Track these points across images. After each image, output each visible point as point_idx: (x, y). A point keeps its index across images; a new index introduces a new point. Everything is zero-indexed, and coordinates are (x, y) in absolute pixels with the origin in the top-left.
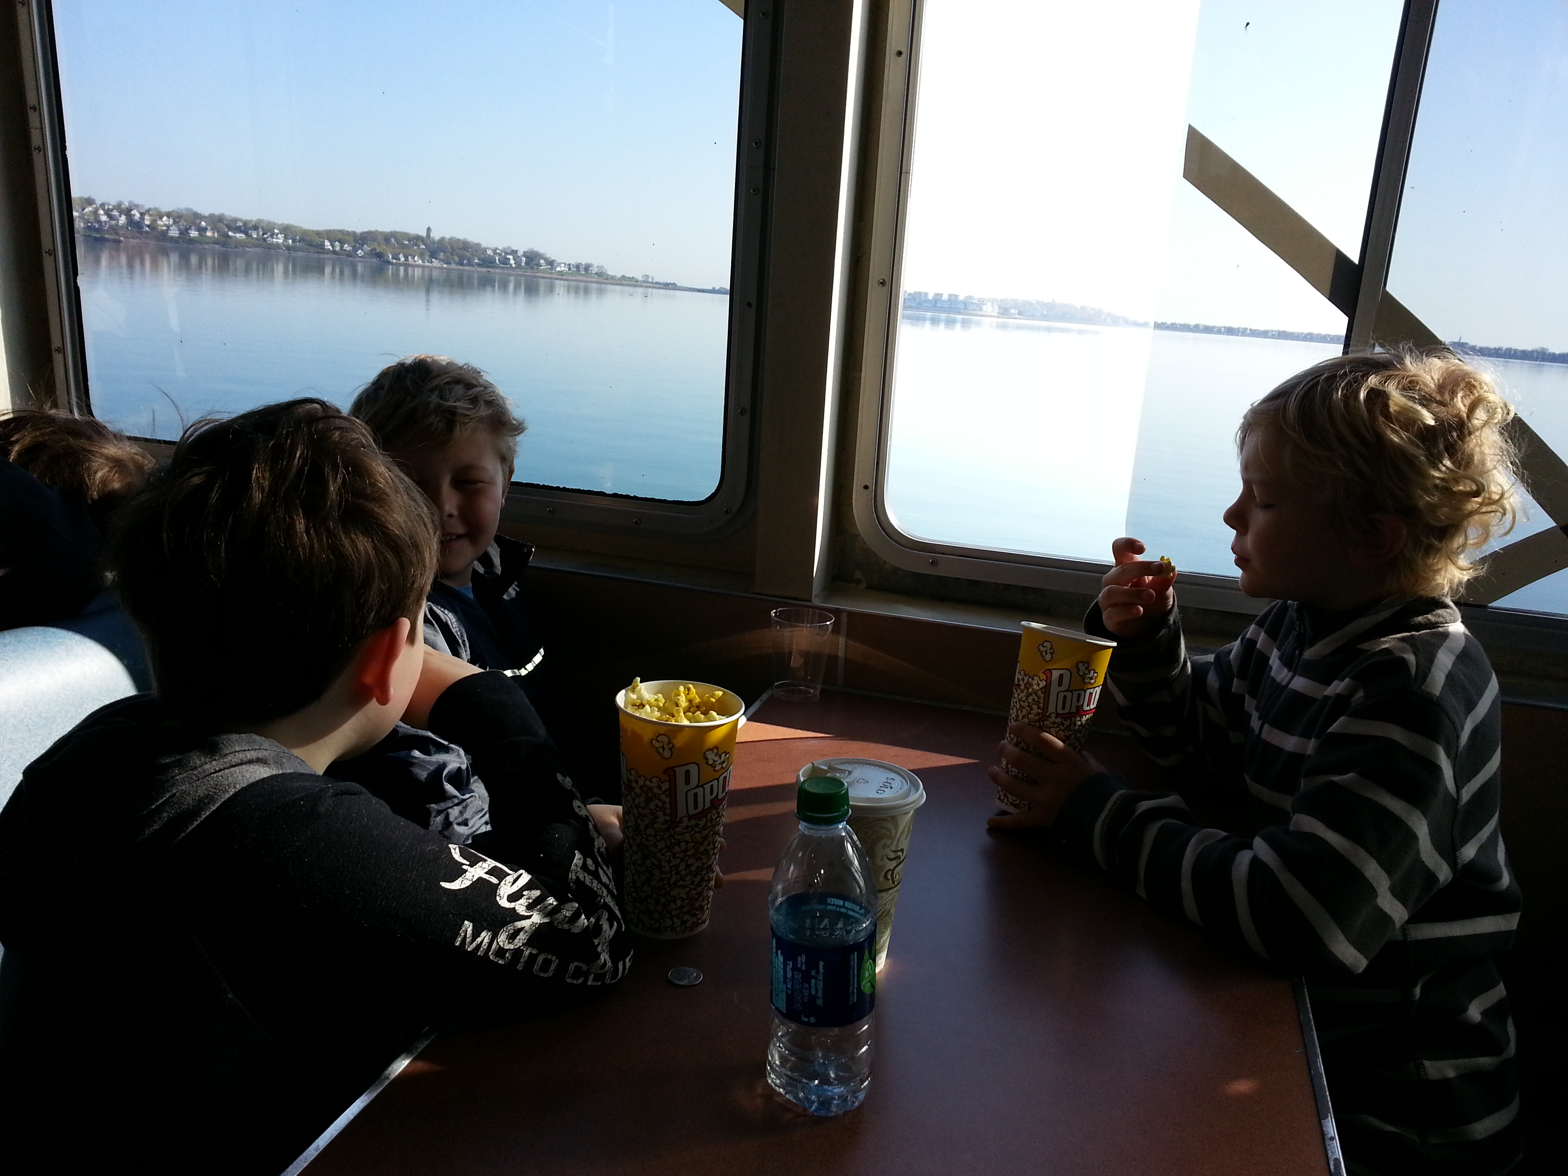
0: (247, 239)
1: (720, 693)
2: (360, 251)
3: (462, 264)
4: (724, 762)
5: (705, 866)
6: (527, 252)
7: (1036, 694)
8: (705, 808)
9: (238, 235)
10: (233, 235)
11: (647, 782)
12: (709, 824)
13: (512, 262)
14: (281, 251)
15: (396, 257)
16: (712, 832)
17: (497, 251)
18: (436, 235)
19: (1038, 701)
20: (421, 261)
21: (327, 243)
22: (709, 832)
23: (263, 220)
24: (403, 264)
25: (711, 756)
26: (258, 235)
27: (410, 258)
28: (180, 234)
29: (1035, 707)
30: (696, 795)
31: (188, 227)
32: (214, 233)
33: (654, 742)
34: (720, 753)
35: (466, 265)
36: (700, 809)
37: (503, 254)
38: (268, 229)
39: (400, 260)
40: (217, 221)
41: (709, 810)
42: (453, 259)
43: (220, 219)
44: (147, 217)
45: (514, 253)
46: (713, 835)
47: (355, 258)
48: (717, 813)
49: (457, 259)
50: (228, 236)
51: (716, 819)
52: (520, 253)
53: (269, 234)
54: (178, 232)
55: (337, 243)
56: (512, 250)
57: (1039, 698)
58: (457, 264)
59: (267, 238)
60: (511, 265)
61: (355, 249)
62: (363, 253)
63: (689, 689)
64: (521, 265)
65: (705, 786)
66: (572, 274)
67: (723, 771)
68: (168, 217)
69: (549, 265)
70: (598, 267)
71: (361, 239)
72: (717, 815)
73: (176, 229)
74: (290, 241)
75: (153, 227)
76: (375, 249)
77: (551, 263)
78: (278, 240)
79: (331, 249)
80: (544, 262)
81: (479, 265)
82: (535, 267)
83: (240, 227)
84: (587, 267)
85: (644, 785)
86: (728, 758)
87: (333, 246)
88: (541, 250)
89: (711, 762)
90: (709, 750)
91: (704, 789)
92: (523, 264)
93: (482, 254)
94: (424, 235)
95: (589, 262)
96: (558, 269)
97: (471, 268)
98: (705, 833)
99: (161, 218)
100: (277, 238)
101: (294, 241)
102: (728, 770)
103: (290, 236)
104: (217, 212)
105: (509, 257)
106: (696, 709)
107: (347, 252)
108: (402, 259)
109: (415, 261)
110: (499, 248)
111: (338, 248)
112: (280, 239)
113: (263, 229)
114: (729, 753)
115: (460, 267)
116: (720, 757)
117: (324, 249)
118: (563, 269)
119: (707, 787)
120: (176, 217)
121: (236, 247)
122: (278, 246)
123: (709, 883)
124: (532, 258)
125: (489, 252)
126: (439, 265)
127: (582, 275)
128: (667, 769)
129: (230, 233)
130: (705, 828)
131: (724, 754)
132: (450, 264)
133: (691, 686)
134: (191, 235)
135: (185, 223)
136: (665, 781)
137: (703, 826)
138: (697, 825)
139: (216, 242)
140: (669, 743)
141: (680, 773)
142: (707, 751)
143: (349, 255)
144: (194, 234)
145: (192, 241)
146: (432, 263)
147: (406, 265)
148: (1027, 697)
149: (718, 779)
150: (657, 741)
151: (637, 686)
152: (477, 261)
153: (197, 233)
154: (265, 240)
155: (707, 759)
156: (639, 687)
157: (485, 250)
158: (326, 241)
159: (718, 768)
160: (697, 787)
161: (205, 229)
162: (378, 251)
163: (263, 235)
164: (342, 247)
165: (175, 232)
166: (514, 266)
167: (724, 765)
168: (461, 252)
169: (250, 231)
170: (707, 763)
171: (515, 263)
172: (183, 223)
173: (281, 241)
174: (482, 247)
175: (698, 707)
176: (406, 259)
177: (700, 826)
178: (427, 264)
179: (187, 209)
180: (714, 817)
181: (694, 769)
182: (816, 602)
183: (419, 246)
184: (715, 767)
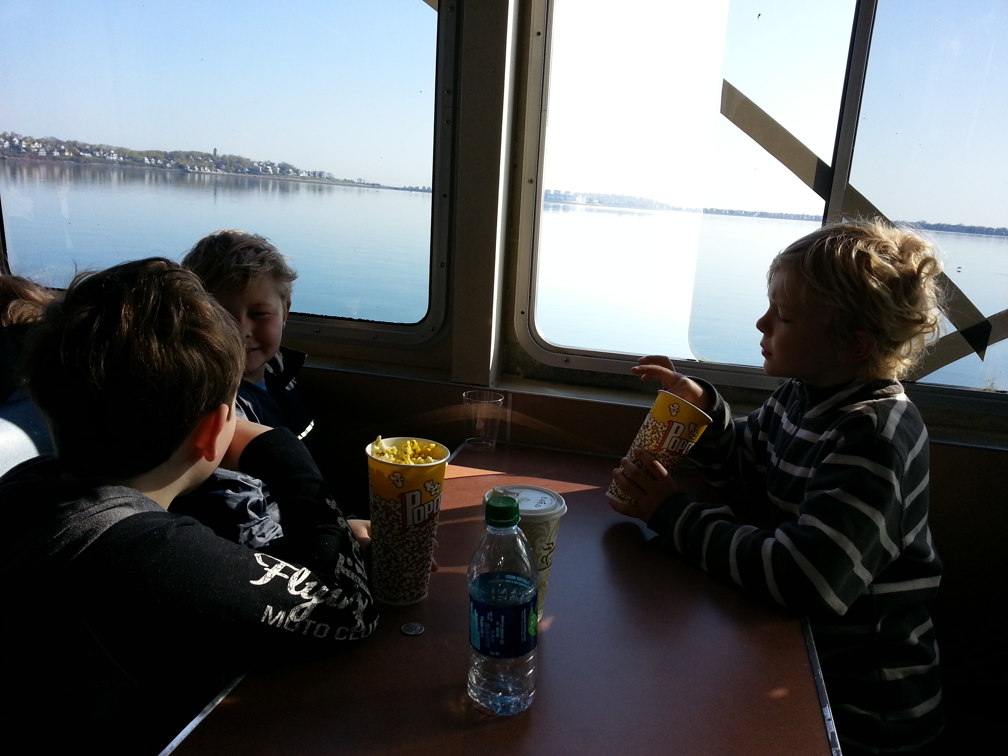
0: (92, 157)
1: (434, 445)
2: (168, 164)
3: (237, 172)
4: (437, 489)
5: (425, 557)
6: (280, 164)
8: (425, 519)
9: (87, 155)
10: (83, 154)
11: (387, 503)
12: (428, 530)
13: (271, 170)
14: (115, 164)
15: (193, 168)
16: (430, 535)
17: (261, 164)
18: (220, 154)
20: (209, 170)
21: (146, 159)
22: (428, 535)
23: (103, 145)
24: (197, 173)
25: (429, 485)
26: (100, 154)
27: (202, 168)
28: (46, 154)
30: (419, 511)
31: (52, 149)
32: (70, 153)
33: (391, 477)
34: (434, 483)
35: (240, 173)
36: (422, 520)
37: (265, 166)
38: (108, 150)
39: (195, 170)
40: (72, 145)
41: (428, 521)
42: (231, 169)
43: (74, 144)
44: (23, 143)
45: (272, 165)
46: (430, 537)
47: (165, 169)
48: (433, 522)
49: (234, 169)
51: (432, 526)
52: (276, 165)
53: (107, 153)
54: (45, 153)
55: (153, 159)
56: (271, 163)
58: (234, 172)
59: (106, 156)
60: (270, 172)
61: (165, 163)
62: (170, 166)
63: (413, 443)
64: (277, 173)
65: (425, 505)
66: (311, 178)
67: (436, 495)
68: (39, 143)
69: (296, 172)
70: (328, 174)
71: (169, 156)
72: (433, 524)
73: (44, 150)
74: (122, 158)
75: (28, 149)
76: (178, 163)
77: (297, 171)
78: (113, 158)
79: (149, 163)
80: (292, 170)
81: (247, 172)
82: (286, 174)
83: (88, 149)
84: (321, 174)
85: (385, 505)
86: (440, 487)
87: (150, 161)
88: (290, 163)
89: (429, 490)
90: (427, 481)
91: (424, 507)
92: (278, 172)
93: (251, 165)
94: (212, 153)
95: (322, 170)
96: (301, 175)
97: (243, 175)
98: (425, 536)
99: (34, 143)
100: (113, 156)
101: (124, 158)
102: (439, 494)
103: (122, 155)
104: (72, 140)
105: (268, 167)
106: (418, 455)
107: (160, 165)
108: (197, 169)
109: (205, 170)
110: (261, 161)
111: (153, 163)
112: (114, 157)
113: (103, 151)
114: (440, 484)
115: (236, 174)
116: (435, 486)
117: (144, 163)
118: (304, 175)
119: (426, 506)
120: (44, 143)
121: (85, 162)
122: (113, 162)
123: (428, 568)
124: (284, 168)
125: (256, 164)
126: (221, 173)
127: (317, 179)
128: (400, 494)
129: (81, 154)
130: (425, 532)
131: (437, 484)
132: (229, 172)
133: (414, 441)
134: (55, 155)
136: (399, 502)
137: (424, 531)
138: (420, 531)
139: (72, 159)
141: (409, 496)
142: (426, 482)
143: (162, 167)
144: (56, 154)
145: (55, 158)
146: (217, 171)
147: (200, 173)
149: (433, 501)
150: (393, 476)
151: (380, 441)
152: (247, 170)
153: (58, 153)
154: (104, 157)
155: (426, 487)
156: (381, 442)
157: (253, 163)
158: (145, 158)
159: (433, 493)
160: (420, 506)
161: (64, 151)
162: (180, 164)
163: (104, 154)
164: (156, 162)
165: (43, 153)
166: (272, 173)
167: (437, 492)
168: (237, 164)
169: (94, 152)
170: (426, 490)
171: (272, 171)
172: (49, 147)
173: (116, 158)
174: (251, 161)
175: (420, 455)
176: (200, 169)
177: (422, 531)
178: (213, 172)
179: (52, 138)
180: (431, 525)
181: (417, 494)
182: (492, 387)
183: (208, 161)
184: (431, 493)
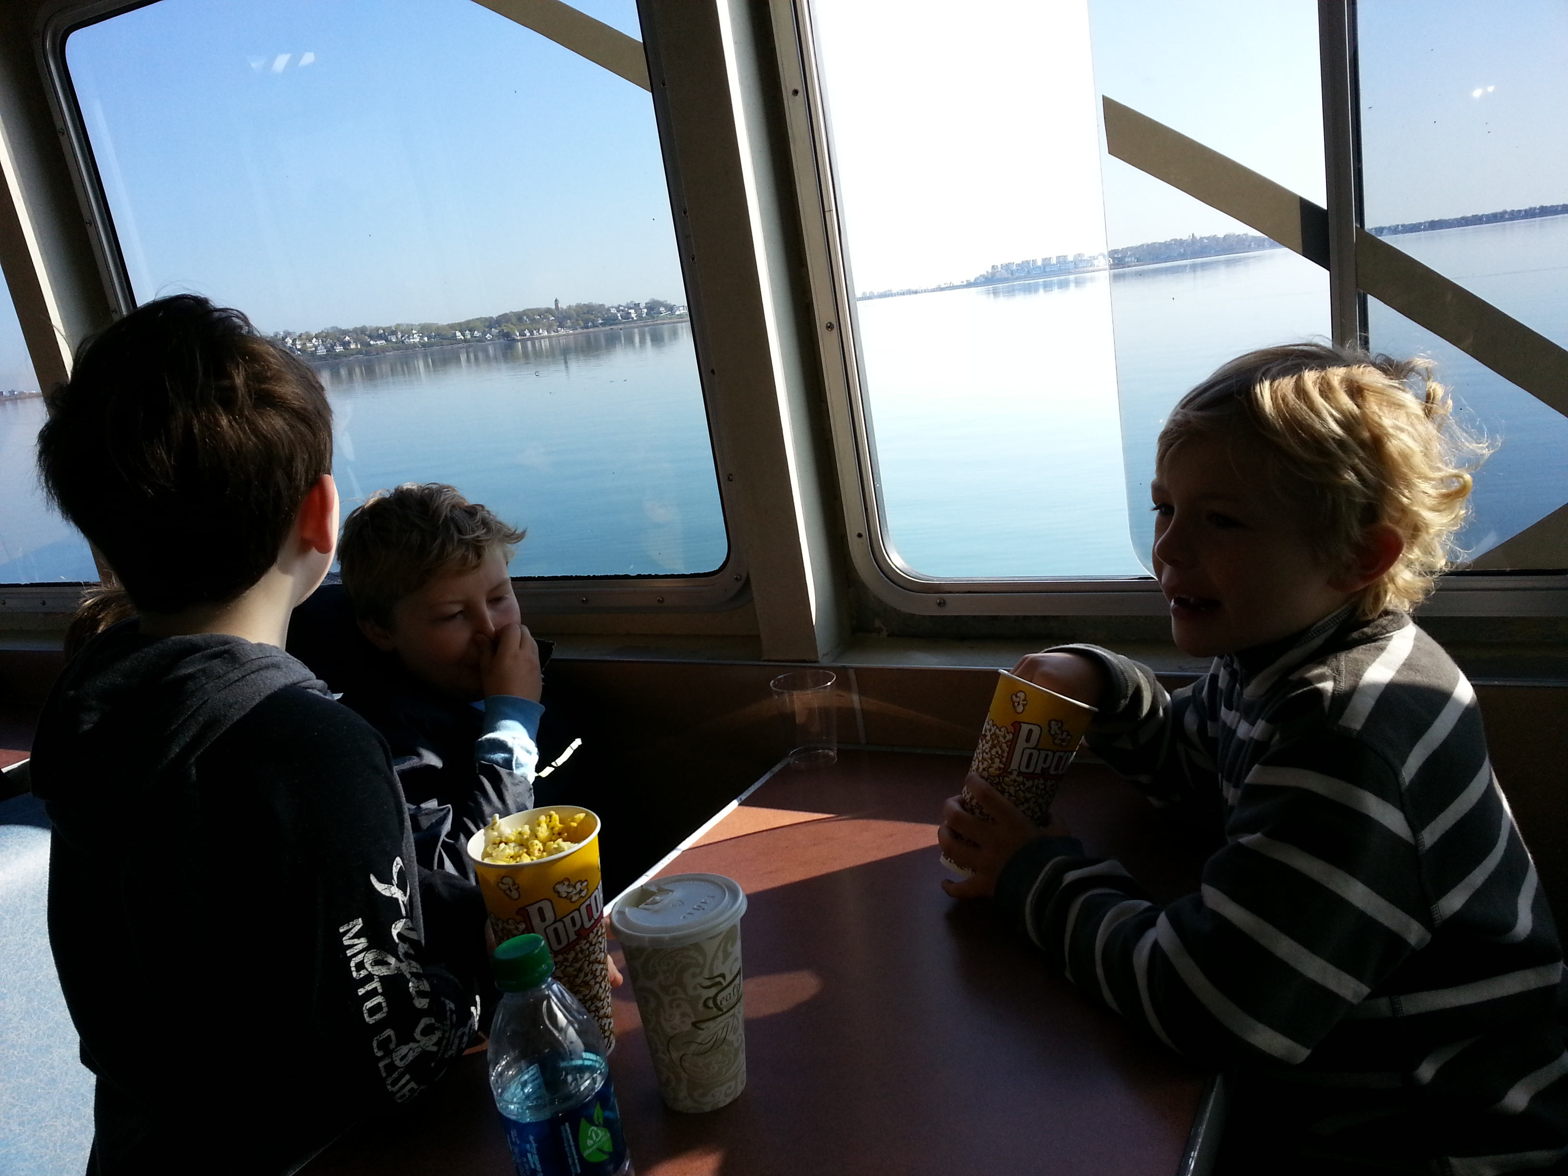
0: (387, 344)
1: (582, 816)
2: (488, 335)
3: (587, 327)
4: (581, 891)
5: (587, 998)
6: (648, 303)
7: (1000, 747)
8: (570, 942)
9: (379, 342)
10: (375, 343)
11: (505, 924)
12: (580, 955)
13: (634, 315)
14: (417, 349)
15: (522, 334)
16: (587, 963)
17: (620, 308)
18: (563, 305)
19: (1002, 755)
20: (546, 333)
21: (458, 334)
22: (583, 963)
23: (402, 324)
24: (528, 339)
25: (563, 889)
26: (397, 338)
27: (535, 332)
28: (327, 351)
29: (997, 760)
30: (556, 930)
31: (333, 344)
32: (356, 345)
34: (573, 883)
35: (591, 327)
36: (565, 942)
37: (626, 309)
38: (408, 331)
39: (526, 335)
40: (360, 333)
41: (577, 942)
42: (579, 324)
43: (363, 331)
44: (298, 342)
45: (637, 306)
46: (588, 965)
47: (484, 342)
48: (587, 942)
49: (582, 323)
50: (370, 345)
52: (642, 305)
53: (407, 335)
54: (325, 350)
55: (467, 332)
56: (635, 304)
57: (1003, 752)
58: (582, 328)
59: (405, 339)
60: (633, 318)
61: (484, 334)
62: (491, 337)
63: (551, 816)
64: (642, 317)
65: (564, 920)
67: (582, 900)
68: (316, 338)
69: (669, 311)
71: (490, 323)
72: (588, 945)
73: (323, 348)
74: (426, 339)
75: (303, 350)
76: (503, 330)
77: (672, 309)
78: (415, 340)
79: (463, 338)
80: (664, 309)
81: (603, 324)
82: (656, 316)
83: (381, 334)
86: (587, 885)
87: (463, 335)
88: (660, 298)
89: (564, 895)
90: (559, 883)
91: (563, 922)
92: (644, 315)
93: (606, 314)
94: (553, 307)
96: (678, 313)
97: (596, 329)
98: (578, 965)
99: (310, 341)
100: (413, 338)
101: (429, 337)
102: (590, 897)
103: (426, 334)
104: (360, 325)
105: (630, 311)
106: (558, 836)
107: (477, 339)
108: (528, 334)
109: (540, 334)
110: (622, 304)
111: (469, 337)
112: (416, 339)
113: (402, 332)
114: (586, 880)
115: (585, 330)
116: (575, 887)
117: (456, 340)
118: (682, 312)
119: (567, 920)
120: (324, 336)
121: (377, 354)
122: (414, 345)
123: (599, 1012)
124: (653, 308)
125: (613, 311)
126: (565, 333)
128: (519, 909)
129: (372, 342)
130: (576, 960)
131: (579, 884)
132: (576, 329)
133: (553, 812)
134: (337, 351)
135: (331, 341)
136: (520, 922)
137: (574, 959)
138: (566, 960)
139: (359, 352)
140: (514, 884)
141: (533, 910)
142: (556, 884)
143: (480, 340)
144: (339, 349)
145: (338, 355)
146: (557, 332)
148: (991, 748)
149: (579, 910)
150: (502, 883)
152: (601, 321)
153: (342, 347)
154: (403, 342)
155: (558, 893)
157: (609, 310)
158: (457, 332)
159: (574, 899)
160: (555, 922)
161: (349, 342)
162: (505, 331)
163: (402, 337)
164: (472, 335)
165: (322, 351)
166: (635, 318)
167: (583, 894)
168: (586, 316)
169: (389, 337)
170: (560, 897)
171: (636, 316)
172: (329, 341)
173: (418, 340)
175: (560, 834)
176: (532, 333)
177: (570, 960)
178: (553, 334)
179: (334, 328)
181: (546, 905)
182: (824, 661)
183: (549, 319)
184: (571, 898)
